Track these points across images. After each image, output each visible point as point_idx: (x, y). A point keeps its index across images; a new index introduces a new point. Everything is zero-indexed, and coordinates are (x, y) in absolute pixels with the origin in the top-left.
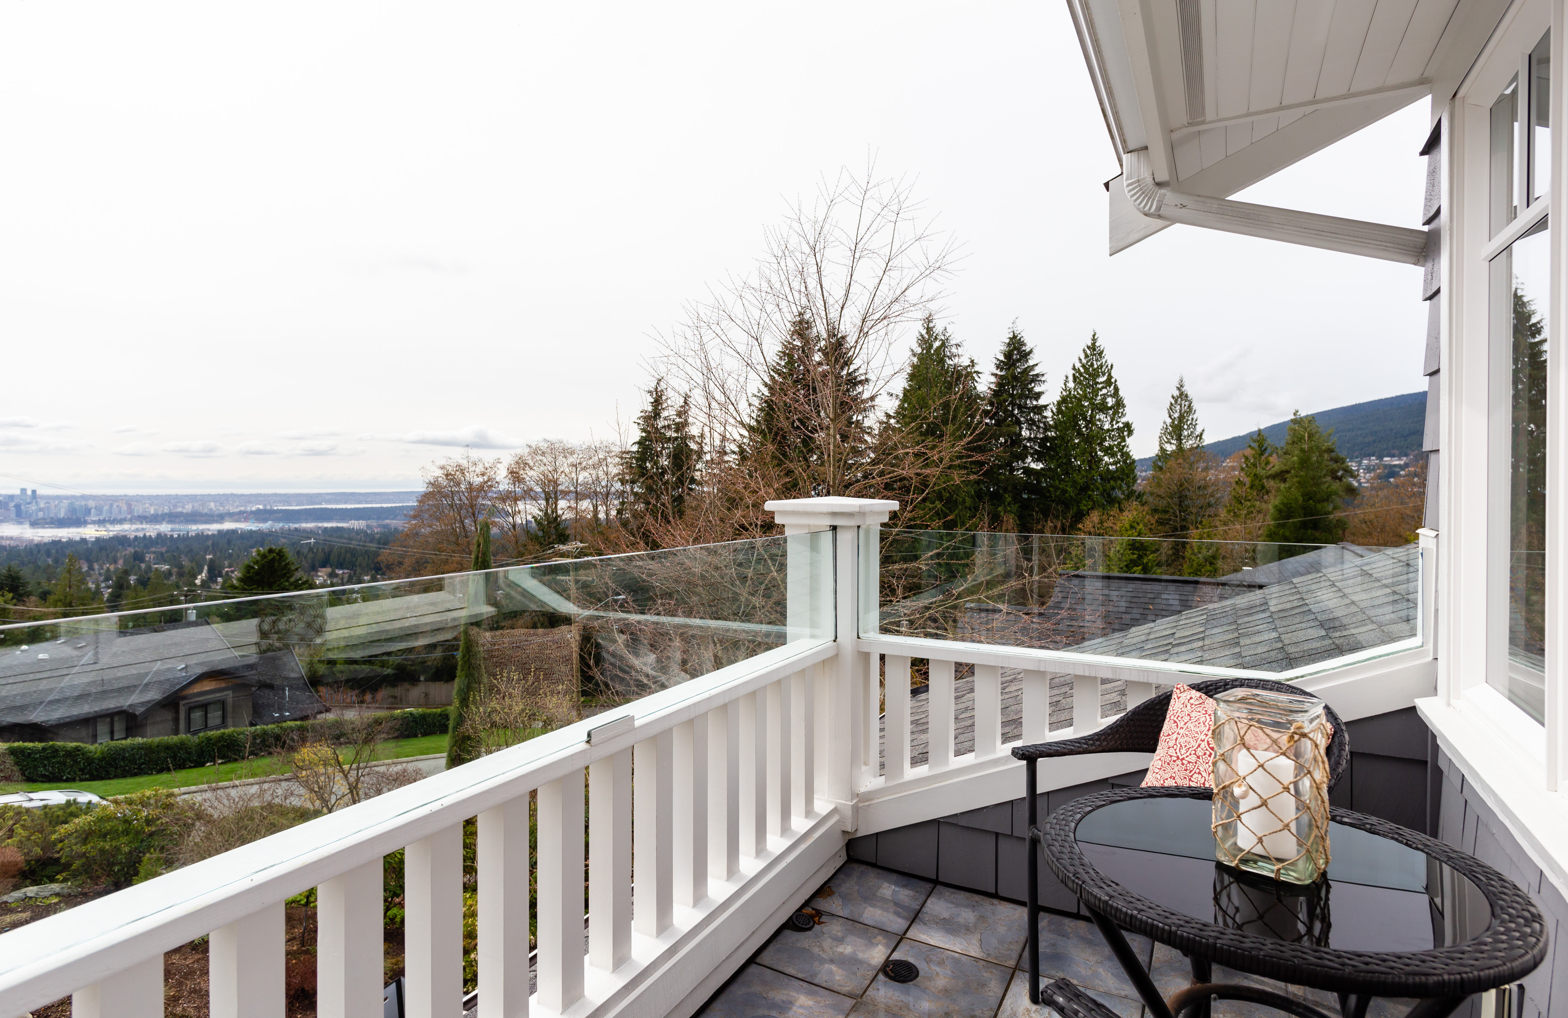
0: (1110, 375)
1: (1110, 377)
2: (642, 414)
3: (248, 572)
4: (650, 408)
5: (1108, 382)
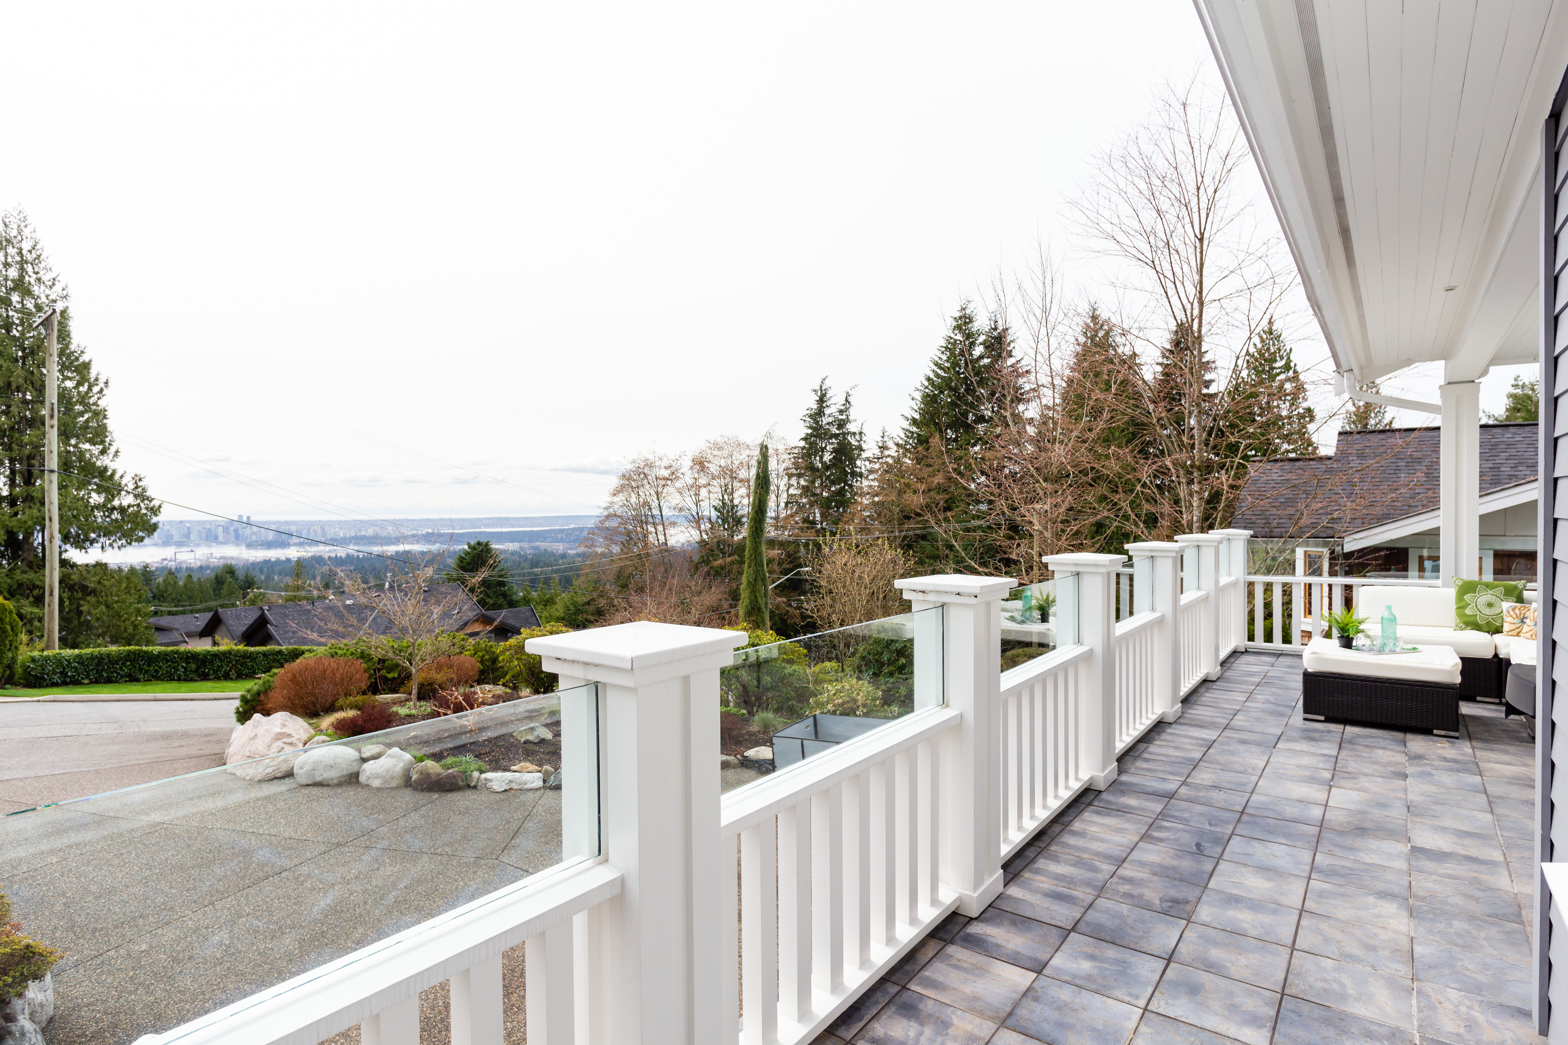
0: (1289, 358)
1: (1289, 361)
2: (808, 412)
4: (815, 406)
5: (1287, 367)
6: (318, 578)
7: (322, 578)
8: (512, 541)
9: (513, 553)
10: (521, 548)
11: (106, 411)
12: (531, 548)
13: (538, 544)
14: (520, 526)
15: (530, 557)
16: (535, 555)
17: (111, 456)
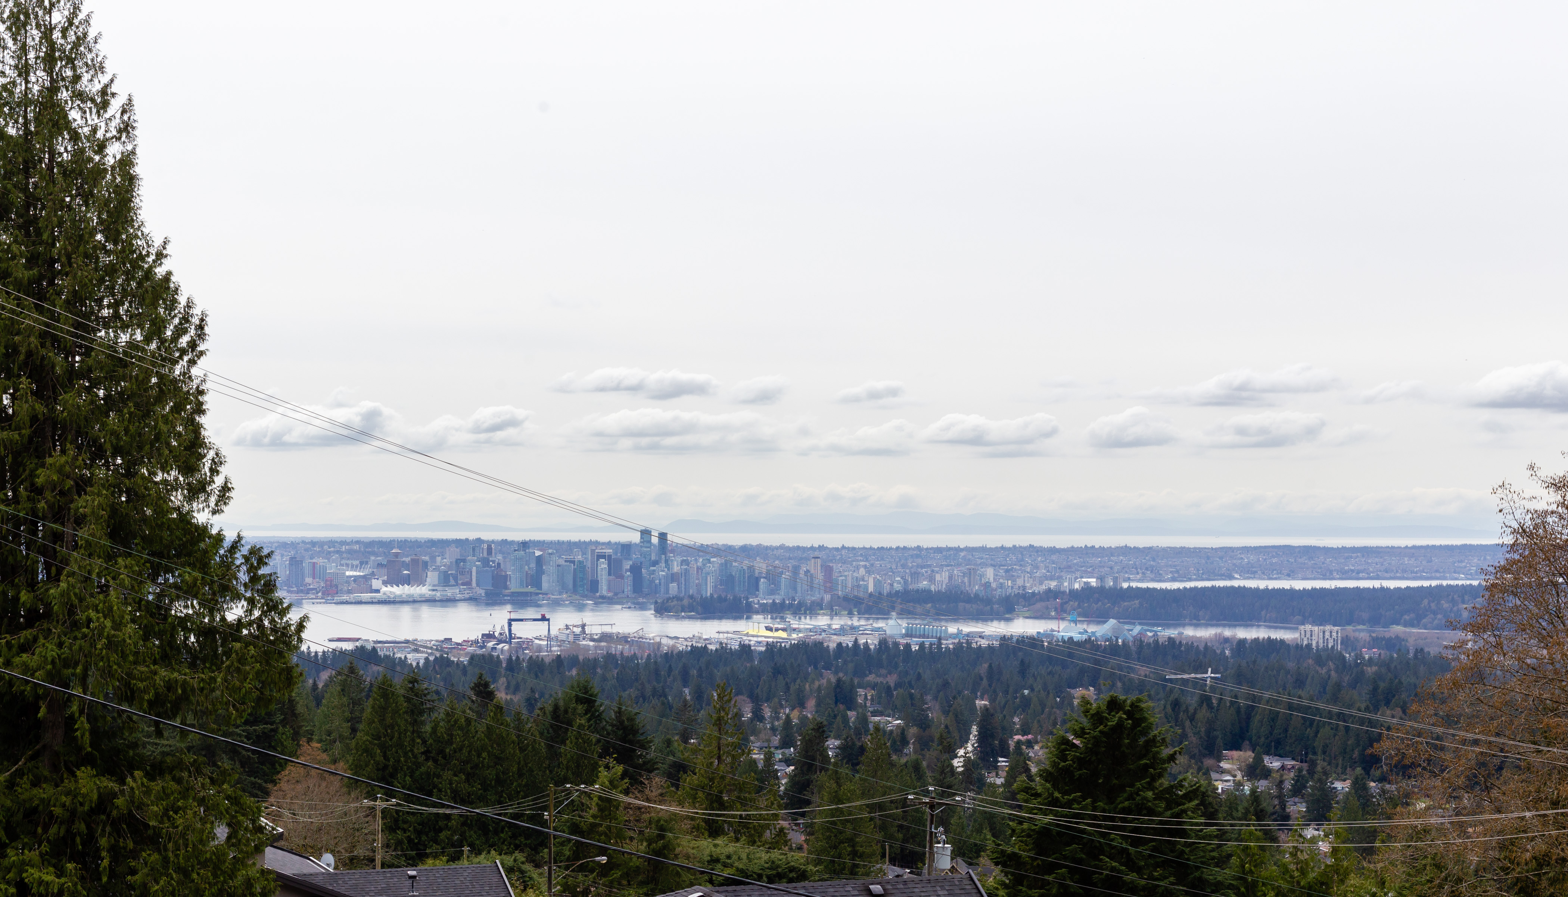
3: (1063, 758)
6: (811, 704)
7: (818, 705)
8: (1320, 621)
9: (1323, 656)
10: (1346, 641)
11: (201, 393)
12: (1375, 642)
13: (1398, 629)
14: (1345, 575)
15: (1371, 670)
16: (1386, 664)
17: (213, 500)
